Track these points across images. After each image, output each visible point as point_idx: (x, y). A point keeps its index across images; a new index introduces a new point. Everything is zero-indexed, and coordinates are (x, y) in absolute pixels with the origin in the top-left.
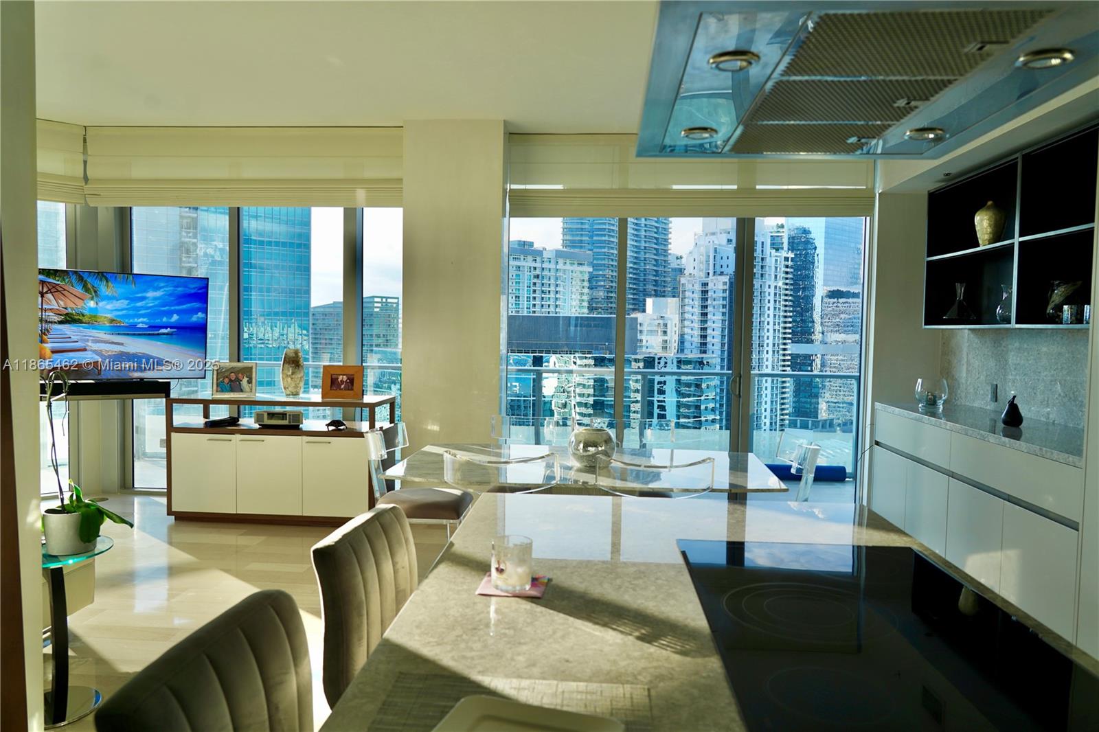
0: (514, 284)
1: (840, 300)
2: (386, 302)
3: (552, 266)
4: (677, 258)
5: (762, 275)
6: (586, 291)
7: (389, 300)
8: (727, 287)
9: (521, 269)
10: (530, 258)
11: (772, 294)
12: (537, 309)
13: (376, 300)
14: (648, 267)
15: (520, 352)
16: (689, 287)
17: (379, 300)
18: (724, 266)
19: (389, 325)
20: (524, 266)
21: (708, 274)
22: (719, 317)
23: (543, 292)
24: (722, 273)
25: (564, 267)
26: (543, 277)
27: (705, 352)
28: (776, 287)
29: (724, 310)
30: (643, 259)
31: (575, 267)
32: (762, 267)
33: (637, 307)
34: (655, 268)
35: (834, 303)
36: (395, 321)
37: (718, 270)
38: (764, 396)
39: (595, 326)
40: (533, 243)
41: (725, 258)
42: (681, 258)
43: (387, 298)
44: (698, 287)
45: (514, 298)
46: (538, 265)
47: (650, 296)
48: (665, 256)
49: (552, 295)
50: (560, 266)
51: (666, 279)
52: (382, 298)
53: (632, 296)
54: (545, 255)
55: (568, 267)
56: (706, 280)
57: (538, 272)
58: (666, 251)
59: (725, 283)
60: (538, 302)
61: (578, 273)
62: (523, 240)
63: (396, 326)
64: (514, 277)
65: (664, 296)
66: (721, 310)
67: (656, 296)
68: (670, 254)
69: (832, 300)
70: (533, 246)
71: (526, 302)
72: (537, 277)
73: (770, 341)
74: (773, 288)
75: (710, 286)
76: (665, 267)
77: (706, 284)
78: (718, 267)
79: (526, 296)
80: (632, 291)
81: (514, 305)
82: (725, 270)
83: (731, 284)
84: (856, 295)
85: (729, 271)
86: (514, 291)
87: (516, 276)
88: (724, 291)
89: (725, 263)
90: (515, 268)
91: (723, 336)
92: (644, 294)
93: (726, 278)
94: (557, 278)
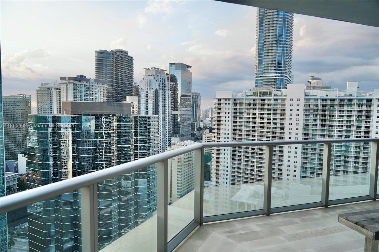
0: (79, 91)
1: (186, 98)
2: (25, 97)
3: (93, 85)
4: (135, 83)
5: (165, 89)
6: (106, 93)
7: (26, 96)
8: (154, 93)
9: (82, 85)
10: (85, 82)
11: (168, 95)
12: (88, 99)
13: (21, 96)
14: (126, 86)
16: (142, 93)
17: (22, 96)
18: (153, 86)
19: (27, 105)
20: (82, 84)
21: (148, 88)
22: (152, 102)
23: (90, 94)
24: (152, 89)
25: (98, 85)
26: (90, 89)
27: (147, 114)
28: (169, 93)
29: (153, 100)
30: (124, 83)
31: (102, 85)
32: (165, 87)
34: (128, 86)
35: (184, 98)
36: (30, 104)
37: (151, 87)
38: (166, 128)
39: (117, 106)
40: (86, 76)
41: (153, 84)
43: (25, 95)
44: (145, 92)
45: (79, 96)
46: (88, 84)
47: (127, 95)
48: (132, 82)
49: (94, 95)
50: (96, 85)
51: (132, 90)
52: (23, 95)
53: (121, 96)
54: (91, 81)
55: (99, 85)
56: (147, 91)
57: (88, 87)
58: (132, 80)
59: (153, 92)
60: (88, 97)
61: (103, 87)
62: (82, 75)
63: (30, 106)
64: (79, 88)
65: (132, 96)
66: (152, 100)
67: (130, 95)
69: (183, 98)
70: (86, 77)
71: (84, 97)
72: (88, 88)
73: (168, 110)
74: (168, 93)
75: (149, 92)
76: (132, 86)
77: (147, 92)
78: (151, 86)
79: (84, 95)
80: (121, 94)
81: (80, 98)
82: (153, 88)
83: (155, 92)
84: (190, 96)
85: (155, 88)
86: (79, 93)
87: (80, 88)
88: (153, 94)
89: (153, 85)
90: (79, 85)
91: (153, 109)
92: (125, 95)
93: (154, 90)
94: (95, 89)
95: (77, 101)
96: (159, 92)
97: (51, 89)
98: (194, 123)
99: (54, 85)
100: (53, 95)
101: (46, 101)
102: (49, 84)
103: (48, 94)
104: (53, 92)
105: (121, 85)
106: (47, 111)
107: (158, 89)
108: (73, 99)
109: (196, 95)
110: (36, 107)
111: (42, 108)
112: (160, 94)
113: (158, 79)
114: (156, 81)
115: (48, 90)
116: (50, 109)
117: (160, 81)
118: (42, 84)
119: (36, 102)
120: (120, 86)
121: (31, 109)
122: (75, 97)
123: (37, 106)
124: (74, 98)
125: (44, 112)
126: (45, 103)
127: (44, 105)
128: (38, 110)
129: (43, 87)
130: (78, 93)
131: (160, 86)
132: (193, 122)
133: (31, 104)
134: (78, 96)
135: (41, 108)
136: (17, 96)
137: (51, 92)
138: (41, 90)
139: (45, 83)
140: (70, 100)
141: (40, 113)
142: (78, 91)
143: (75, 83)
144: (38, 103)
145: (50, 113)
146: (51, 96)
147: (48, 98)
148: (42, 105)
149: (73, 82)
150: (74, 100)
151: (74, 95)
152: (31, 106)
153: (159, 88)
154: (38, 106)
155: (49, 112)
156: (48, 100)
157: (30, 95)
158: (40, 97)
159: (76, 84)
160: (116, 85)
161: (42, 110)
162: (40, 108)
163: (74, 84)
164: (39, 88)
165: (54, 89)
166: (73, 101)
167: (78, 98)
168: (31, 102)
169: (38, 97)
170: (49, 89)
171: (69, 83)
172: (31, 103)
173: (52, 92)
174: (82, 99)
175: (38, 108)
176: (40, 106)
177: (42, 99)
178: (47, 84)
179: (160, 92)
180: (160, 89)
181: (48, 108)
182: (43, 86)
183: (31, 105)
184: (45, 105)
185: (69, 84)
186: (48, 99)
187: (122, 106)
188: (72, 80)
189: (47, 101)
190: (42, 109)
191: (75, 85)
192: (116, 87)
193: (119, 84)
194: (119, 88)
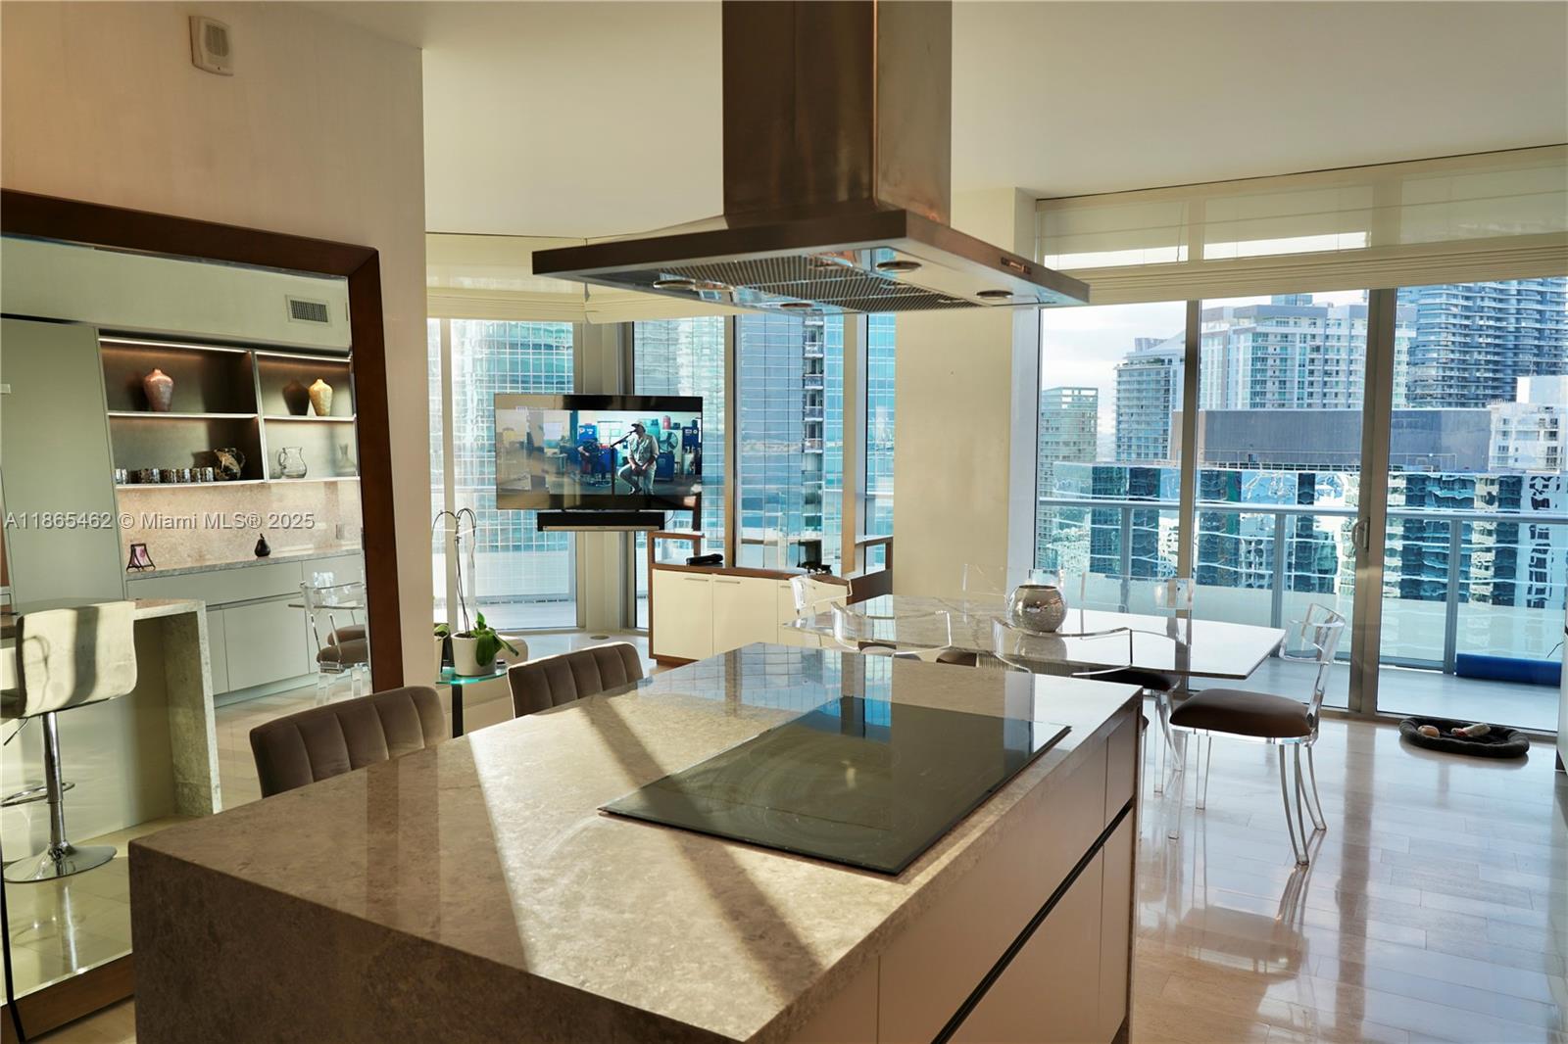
0: (1278, 362)
2: (1080, 397)
3: (1344, 331)
7: (1083, 393)
9: (1289, 339)
10: (1305, 322)
12: (1316, 400)
13: (1065, 392)
14: (1523, 324)
15: (1277, 467)
17: (1069, 392)
19: (1083, 429)
20: (1294, 335)
23: (1327, 373)
26: (1326, 350)
30: (1514, 311)
33: (1497, 392)
34: (1538, 326)
36: (1092, 422)
39: (1410, 425)
40: (1310, 296)
43: (1080, 389)
45: (1277, 384)
46: (1319, 330)
47: (1527, 372)
48: (1558, 303)
49: (1342, 378)
50: (1358, 330)
52: (1073, 389)
53: (1491, 375)
54: (1331, 314)
57: (1318, 342)
60: (1316, 389)
63: (1092, 430)
64: (1278, 351)
65: (1554, 373)
67: (1539, 370)
70: (1311, 302)
71: (1296, 390)
72: (1317, 349)
76: (1557, 322)
79: (1296, 380)
80: (1491, 366)
81: (1276, 395)
86: (1277, 373)
87: (1281, 348)
90: (1279, 338)
92: (1514, 371)
94: (1351, 351)
95: (1263, 405)
97: (1170, 361)
100: (1175, 385)
101: (1148, 411)
102: (1162, 341)
103: (1158, 382)
104: (1175, 372)
105: (1491, 323)
106: (1151, 451)
108: (1248, 401)
110: (1112, 434)
111: (1133, 440)
115: (1158, 366)
116: (1161, 441)
118: (1139, 341)
119: (1115, 415)
120: (1488, 327)
121: (1095, 442)
122: (1258, 388)
123: (1114, 431)
124: (1254, 394)
125: (1139, 455)
126: (1143, 418)
127: (1139, 427)
128: (1119, 446)
129: (1140, 354)
130: (1270, 373)
133: (1099, 421)
134: (1269, 384)
135: (1130, 438)
136: (1053, 393)
137: (1167, 373)
138: (1135, 367)
139: (1147, 340)
140: (1236, 405)
141: (1124, 456)
142: (1270, 362)
143: (1259, 330)
144: (1121, 419)
145: (1160, 455)
146: (1168, 390)
147: (1158, 399)
148: (1135, 426)
149: (1254, 325)
150: (1254, 405)
151: (1254, 383)
152: (1099, 429)
154: (1118, 430)
155: (1156, 455)
156: (1157, 407)
157: (1097, 389)
158: (1127, 395)
159: (1266, 335)
160: (1466, 326)
161: (1133, 447)
162: (1126, 440)
163: (1256, 335)
164: (1126, 362)
165: (1177, 361)
166: (1248, 409)
167: (1269, 396)
168: (1099, 415)
169: (1122, 395)
170: (1163, 361)
171: (1235, 332)
172: (1095, 421)
173: (1171, 374)
174: (1287, 396)
175: (1119, 439)
176: (1126, 432)
177: (1135, 402)
178: (1156, 340)
181: (1156, 440)
182: (1141, 349)
183: (1095, 429)
184: (1143, 426)
185: (1234, 337)
186: (1158, 403)
187: (1439, 429)
188: (1250, 318)
189: (1153, 410)
190: (1134, 442)
191: (1260, 340)
192: (1466, 335)
193: (1481, 318)
194: (1480, 336)
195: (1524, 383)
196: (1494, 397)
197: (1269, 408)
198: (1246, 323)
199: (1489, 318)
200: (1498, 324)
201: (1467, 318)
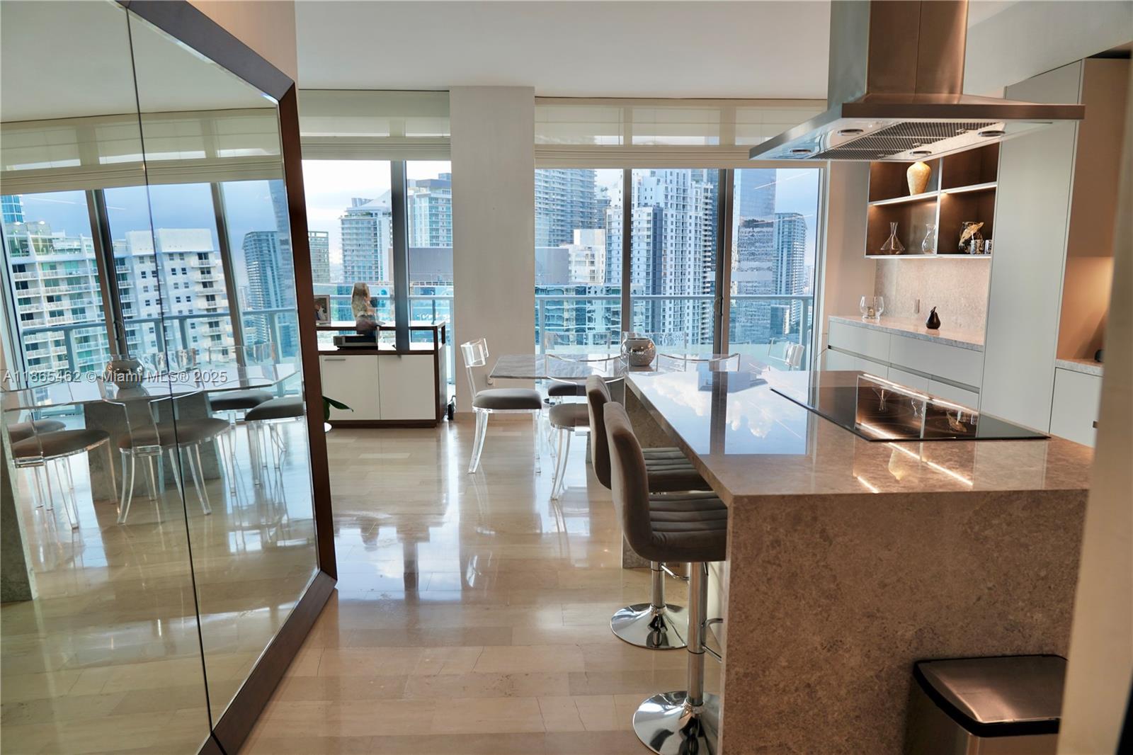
0: (445, 217)
1: (756, 230)
2: (316, 237)
4: (602, 190)
5: (684, 206)
7: (318, 235)
8: (651, 218)
11: (693, 225)
14: (575, 199)
16: (615, 218)
18: (648, 198)
19: (320, 260)
22: (644, 246)
24: (646, 205)
28: (696, 218)
29: (649, 240)
30: (569, 191)
32: (684, 198)
33: (564, 238)
34: (582, 200)
35: (749, 232)
36: (326, 256)
37: (643, 202)
38: (686, 322)
41: (649, 190)
42: (606, 189)
45: (445, 231)
47: (578, 227)
48: (591, 188)
51: (592, 211)
53: (560, 228)
58: (592, 183)
59: (649, 215)
63: (326, 260)
64: (445, 210)
65: (590, 228)
66: (646, 240)
67: (583, 227)
68: (596, 186)
69: (748, 230)
73: (692, 270)
74: (693, 218)
75: (636, 216)
76: (591, 198)
78: (642, 198)
80: (560, 223)
81: (445, 239)
82: (649, 201)
83: (655, 215)
84: (770, 225)
85: (653, 202)
86: (445, 224)
88: (649, 222)
89: (648, 194)
90: (444, 201)
91: (648, 266)
92: (572, 226)
93: (650, 210)
95: (438, 245)
96: (666, 215)
97: (376, 214)
98: (783, 309)
99: (384, 202)
100: (380, 231)
101: (364, 248)
102: (370, 201)
103: (369, 228)
104: (380, 222)
105: (559, 197)
106: (367, 275)
107: (662, 205)
108: (429, 242)
109: (790, 221)
110: (341, 264)
112: (670, 220)
113: (662, 177)
114: (659, 181)
115: (369, 217)
116: (373, 268)
117: (668, 181)
118: (354, 200)
119: (341, 251)
120: (557, 199)
121: (328, 270)
122: (434, 234)
123: (342, 262)
124: (432, 237)
126: (361, 253)
127: (359, 259)
128: (346, 272)
129: (356, 209)
130: (441, 224)
131: (669, 197)
132: (778, 306)
133: (330, 255)
134: (440, 231)
135: (353, 267)
137: (375, 222)
138: (353, 218)
139: (360, 200)
140: (421, 244)
141: (349, 279)
142: (440, 217)
143: (433, 195)
144: (346, 253)
145: (374, 279)
146: (376, 234)
147: (370, 240)
148: (356, 258)
149: (429, 192)
150: (432, 244)
151: (432, 230)
152: (330, 260)
153: (666, 204)
154: (345, 261)
155: (371, 278)
156: (370, 245)
157: (327, 233)
158: (348, 237)
159: (437, 199)
160: (546, 199)
162: (350, 268)
163: (431, 199)
164: (347, 214)
165: (383, 214)
166: (429, 247)
167: (441, 239)
168: (330, 251)
169: (345, 237)
170: (371, 215)
171: (418, 196)
173: (378, 223)
175: (345, 267)
176: (350, 262)
177: (355, 242)
178: (366, 200)
179: (669, 216)
180: (669, 206)
181: (370, 267)
182: (356, 206)
183: (328, 259)
184: (361, 259)
185: (417, 200)
186: (369, 243)
188: (426, 187)
189: (368, 248)
190: (356, 269)
191: (433, 202)
192: (547, 204)
193: (554, 194)
194: (554, 204)
195: (577, 233)
196: (562, 241)
197: (441, 246)
198: (424, 191)
199: (557, 194)
200: (562, 198)
201: (547, 193)
